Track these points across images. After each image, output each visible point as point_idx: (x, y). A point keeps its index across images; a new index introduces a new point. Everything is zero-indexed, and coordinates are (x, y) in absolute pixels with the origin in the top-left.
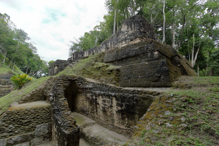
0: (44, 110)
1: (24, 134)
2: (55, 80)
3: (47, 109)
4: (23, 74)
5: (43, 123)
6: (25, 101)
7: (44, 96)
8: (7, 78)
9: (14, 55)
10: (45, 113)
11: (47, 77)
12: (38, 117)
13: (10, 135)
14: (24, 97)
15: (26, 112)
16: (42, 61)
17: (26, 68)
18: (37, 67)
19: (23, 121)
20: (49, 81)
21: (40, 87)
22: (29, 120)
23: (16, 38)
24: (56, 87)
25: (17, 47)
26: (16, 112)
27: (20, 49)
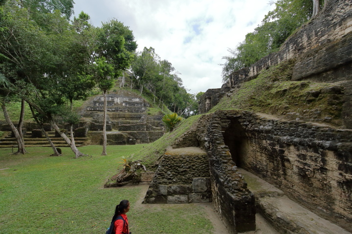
0: (199, 159)
1: (182, 185)
2: (209, 119)
3: (203, 159)
4: (172, 114)
5: (199, 176)
6: (178, 146)
7: (198, 140)
8: (159, 119)
9: (162, 92)
10: (200, 163)
11: (196, 116)
12: (194, 167)
13: (170, 183)
14: (177, 140)
15: (181, 159)
16: (188, 95)
17: (174, 106)
18: (184, 103)
19: (179, 169)
20: (201, 121)
21: (192, 128)
22: (184, 169)
23: (161, 72)
24: (212, 129)
25: (164, 83)
26: (172, 158)
27: (167, 83)
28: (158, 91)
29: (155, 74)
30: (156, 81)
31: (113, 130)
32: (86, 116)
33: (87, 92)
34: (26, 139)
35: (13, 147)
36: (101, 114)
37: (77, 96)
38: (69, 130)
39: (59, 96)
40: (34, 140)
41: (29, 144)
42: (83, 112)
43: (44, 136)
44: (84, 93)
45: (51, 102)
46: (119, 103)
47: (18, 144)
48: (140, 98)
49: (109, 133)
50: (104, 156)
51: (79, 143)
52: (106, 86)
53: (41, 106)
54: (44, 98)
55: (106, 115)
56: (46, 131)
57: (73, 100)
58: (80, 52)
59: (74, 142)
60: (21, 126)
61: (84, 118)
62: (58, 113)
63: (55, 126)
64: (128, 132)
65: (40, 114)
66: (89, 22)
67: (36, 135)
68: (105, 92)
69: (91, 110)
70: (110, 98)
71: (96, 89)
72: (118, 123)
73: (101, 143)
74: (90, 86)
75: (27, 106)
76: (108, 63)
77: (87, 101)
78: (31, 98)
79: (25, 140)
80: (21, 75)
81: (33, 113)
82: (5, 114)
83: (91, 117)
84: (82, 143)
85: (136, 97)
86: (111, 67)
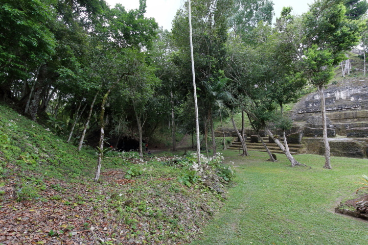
31: (337, 135)
32: (298, 120)
33: (298, 92)
34: (247, 143)
35: (240, 150)
36: (317, 116)
37: (287, 99)
38: (282, 136)
39: (270, 103)
40: (253, 145)
41: (250, 148)
42: (294, 116)
43: (260, 141)
44: (294, 95)
45: (263, 109)
46: (345, 98)
47: (242, 147)
49: (332, 140)
50: (328, 170)
51: (293, 151)
52: (322, 80)
53: (256, 114)
54: (258, 106)
55: (325, 117)
56: (261, 136)
57: (283, 104)
58: (285, 51)
59: (288, 149)
60: (243, 133)
61: (296, 123)
62: (271, 119)
63: (269, 132)
65: (255, 121)
67: (254, 140)
68: (321, 87)
69: (303, 113)
70: (328, 94)
71: (309, 86)
72: (345, 127)
73: (322, 152)
74: (300, 85)
75: (246, 116)
76: (321, 49)
77: (297, 104)
78: (248, 108)
79: (247, 145)
80: (240, 90)
81: (251, 121)
82: (233, 123)
83: (304, 120)
84: (296, 151)
86: (327, 53)
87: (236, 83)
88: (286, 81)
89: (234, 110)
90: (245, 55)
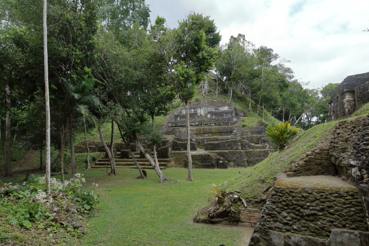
0: (341, 197)
1: (310, 237)
2: (354, 127)
3: (349, 197)
4: (280, 124)
5: (344, 226)
6: (297, 172)
7: (334, 165)
8: (259, 133)
9: (262, 93)
10: (344, 204)
11: (326, 124)
12: (331, 211)
13: (288, 231)
14: (293, 164)
15: (305, 194)
17: (281, 112)
19: (302, 210)
20: (338, 131)
21: (321, 145)
22: (312, 212)
23: (258, 64)
24: (365, 144)
25: (262, 79)
26: (288, 191)
27: (267, 80)
28: (255, 92)
29: (249, 69)
30: (250, 79)
31: (198, 149)
32: (168, 133)
33: (168, 106)
34: (116, 159)
35: (107, 167)
36: (183, 130)
37: (158, 111)
38: (153, 150)
39: (142, 113)
40: (123, 161)
41: (119, 165)
42: (165, 130)
43: (131, 157)
44: (165, 107)
45: (135, 121)
46: (203, 115)
47: (110, 165)
48: (228, 105)
49: (194, 153)
50: (190, 182)
51: (162, 165)
52: (187, 95)
53: (127, 126)
54: (129, 117)
55: (189, 131)
56: (132, 151)
57: (154, 117)
58: (158, 62)
59: (158, 163)
60: (113, 146)
61: (166, 136)
62: (142, 132)
63: (140, 146)
64: (216, 151)
65: (126, 134)
66: (165, 25)
67: (125, 155)
68: (186, 102)
69: (173, 126)
70: (192, 110)
71: (177, 101)
72: (203, 140)
73: (186, 165)
74: (170, 98)
75: (116, 127)
76: (187, 66)
77: (167, 117)
78: (119, 118)
79: (116, 161)
80: (110, 96)
81: (121, 133)
82: (100, 134)
83: (173, 134)
84: (165, 165)
85: (224, 104)
86: (192, 72)
87: (105, 87)
88: (158, 92)
89: (102, 119)
90: (117, 55)
